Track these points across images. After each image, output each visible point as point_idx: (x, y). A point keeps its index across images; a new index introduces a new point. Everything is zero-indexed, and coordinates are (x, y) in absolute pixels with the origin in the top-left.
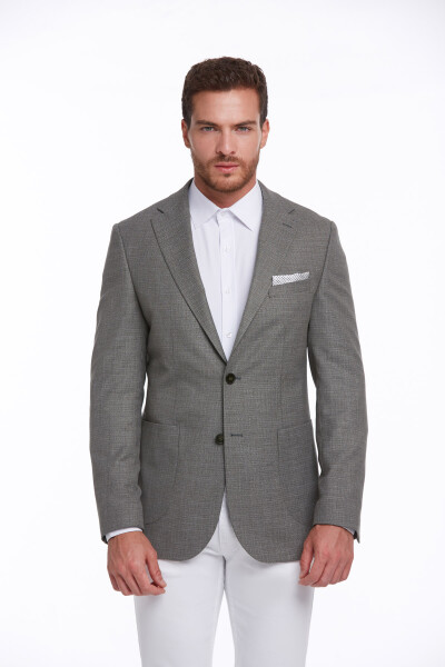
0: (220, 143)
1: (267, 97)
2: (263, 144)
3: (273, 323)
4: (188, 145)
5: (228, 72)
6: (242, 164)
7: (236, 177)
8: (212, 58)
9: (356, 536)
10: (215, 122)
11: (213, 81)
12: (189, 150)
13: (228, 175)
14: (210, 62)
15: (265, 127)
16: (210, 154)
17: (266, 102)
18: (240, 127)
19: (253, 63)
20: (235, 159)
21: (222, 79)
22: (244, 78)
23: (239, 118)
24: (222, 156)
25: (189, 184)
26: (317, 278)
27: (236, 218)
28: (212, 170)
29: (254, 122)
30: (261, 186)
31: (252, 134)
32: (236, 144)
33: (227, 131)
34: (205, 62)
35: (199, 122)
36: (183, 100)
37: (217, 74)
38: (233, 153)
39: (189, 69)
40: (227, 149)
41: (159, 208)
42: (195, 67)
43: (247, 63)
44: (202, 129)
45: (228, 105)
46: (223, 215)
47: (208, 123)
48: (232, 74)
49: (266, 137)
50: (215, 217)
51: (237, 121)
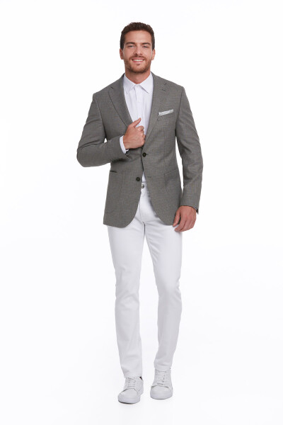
3: (160, 131)
9: (197, 211)
10: (133, 42)
25: (123, 76)
26: (177, 112)
27: (143, 89)
29: (149, 44)
30: (153, 74)
32: (142, 51)
38: (141, 54)
41: (111, 86)
46: (137, 87)
47: (131, 43)
50: (134, 88)
51: (143, 42)
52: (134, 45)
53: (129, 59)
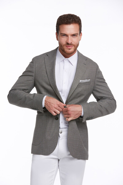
0: (68, 39)
1: (81, 26)
2: (80, 40)
6: (74, 46)
7: (72, 50)
8: (65, 14)
10: (66, 33)
11: (66, 22)
13: (70, 49)
14: (64, 15)
15: (81, 35)
17: (81, 28)
18: (74, 35)
19: (78, 16)
20: (72, 44)
21: (68, 21)
22: (75, 21)
23: (73, 32)
24: (68, 44)
27: (69, 61)
28: (65, 47)
29: (78, 34)
30: (78, 51)
31: (77, 37)
32: (72, 40)
33: (70, 36)
34: (63, 15)
35: (61, 34)
36: (56, 26)
37: (67, 19)
38: (71, 43)
39: (58, 17)
40: (70, 42)
42: (60, 17)
43: (76, 16)
44: (62, 36)
45: (70, 29)
46: (66, 60)
47: (64, 34)
48: (71, 19)
49: (81, 38)
50: (63, 60)
51: (73, 34)
52: (66, 35)
53: (64, 45)
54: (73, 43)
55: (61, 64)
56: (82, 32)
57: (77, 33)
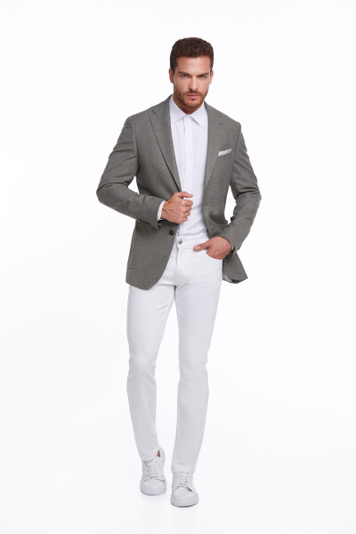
0: (191, 84)
4: (172, 81)
5: (196, 47)
6: (201, 94)
7: (197, 101)
10: (188, 73)
12: (172, 85)
13: (193, 100)
15: (211, 74)
16: (186, 89)
18: (201, 76)
20: (197, 92)
21: (193, 51)
23: (201, 71)
24: (191, 91)
27: (193, 119)
28: (186, 97)
29: (208, 74)
31: (207, 79)
32: (196, 84)
33: (194, 78)
35: (181, 72)
38: (197, 89)
40: (194, 87)
44: (182, 76)
45: (195, 65)
46: (187, 118)
47: (185, 73)
50: (183, 118)
51: (200, 73)
52: (189, 76)
53: (184, 94)
54: (199, 90)
55: (179, 123)
56: (213, 69)
57: (206, 72)
